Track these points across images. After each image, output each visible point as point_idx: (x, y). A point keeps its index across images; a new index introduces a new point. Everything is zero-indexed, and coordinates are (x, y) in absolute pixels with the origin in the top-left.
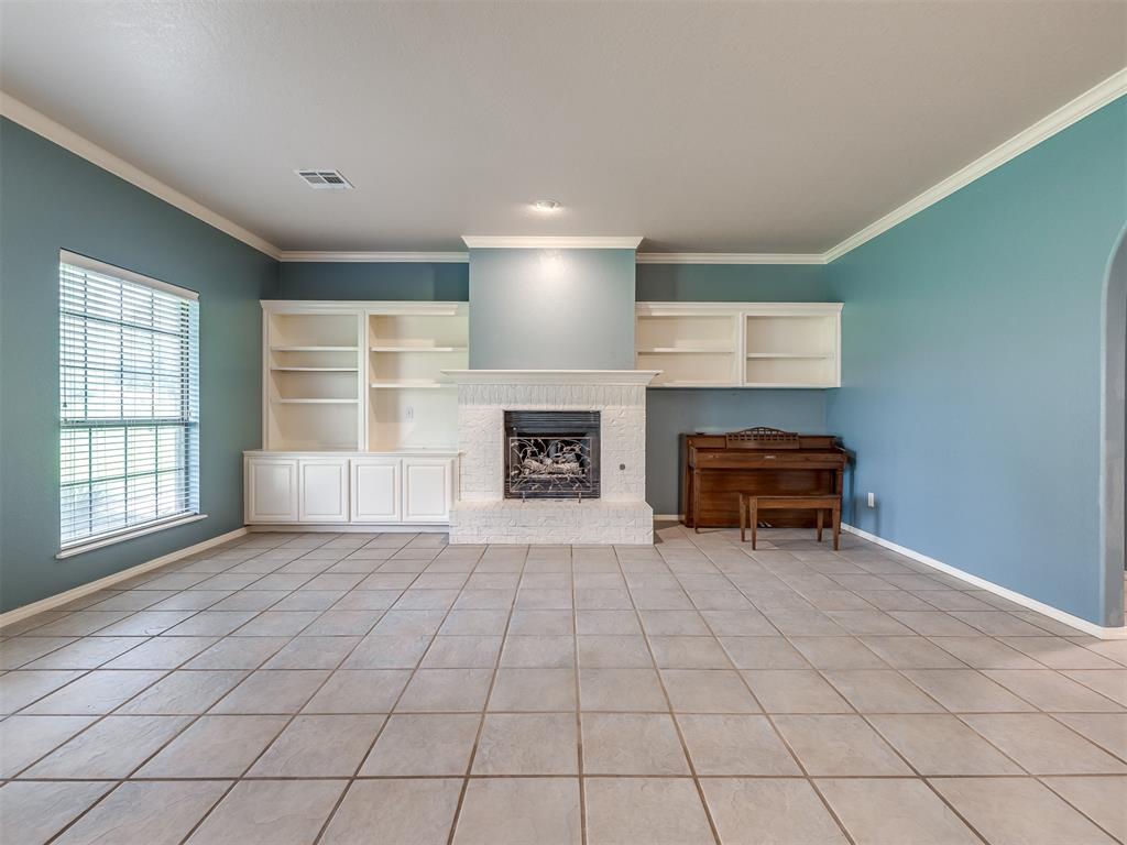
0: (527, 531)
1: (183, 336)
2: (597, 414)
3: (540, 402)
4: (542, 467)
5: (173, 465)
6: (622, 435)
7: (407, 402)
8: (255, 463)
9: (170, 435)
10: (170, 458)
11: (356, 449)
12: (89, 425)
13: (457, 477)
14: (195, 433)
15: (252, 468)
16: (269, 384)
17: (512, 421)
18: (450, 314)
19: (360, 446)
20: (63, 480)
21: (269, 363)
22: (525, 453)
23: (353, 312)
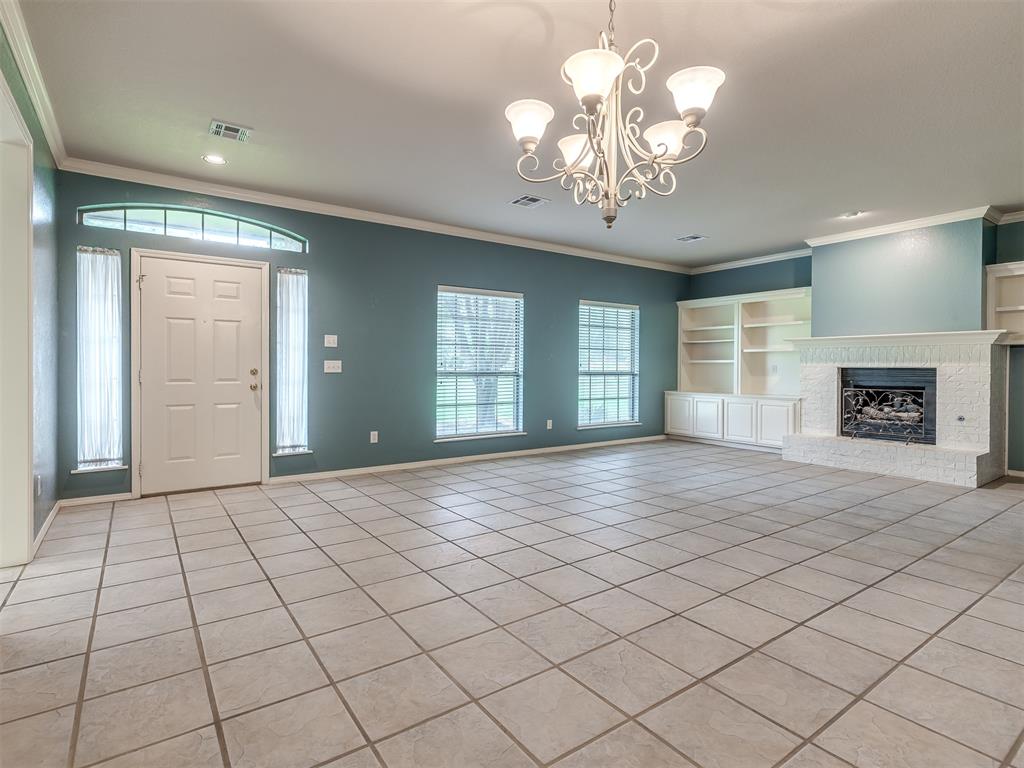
0: (845, 459)
1: (632, 329)
2: (934, 371)
3: (871, 360)
4: (881, 415)
5: (627, 395)
6: (961, 389)
7: (771, 361)
8: (671, 398)
9: (626, 380)
10: (625, 392)
11: (732, 393)
12: (590, 374)
13: (798, 415)
14: (637, 378)
15: (669, 401)
16: (682, 351)
17: (846, 376)
18: (800, 297)
19: (735, 391)
20: (580, 397)
21: (682, 339)
22: (858, 401)
23: (729, 302)
